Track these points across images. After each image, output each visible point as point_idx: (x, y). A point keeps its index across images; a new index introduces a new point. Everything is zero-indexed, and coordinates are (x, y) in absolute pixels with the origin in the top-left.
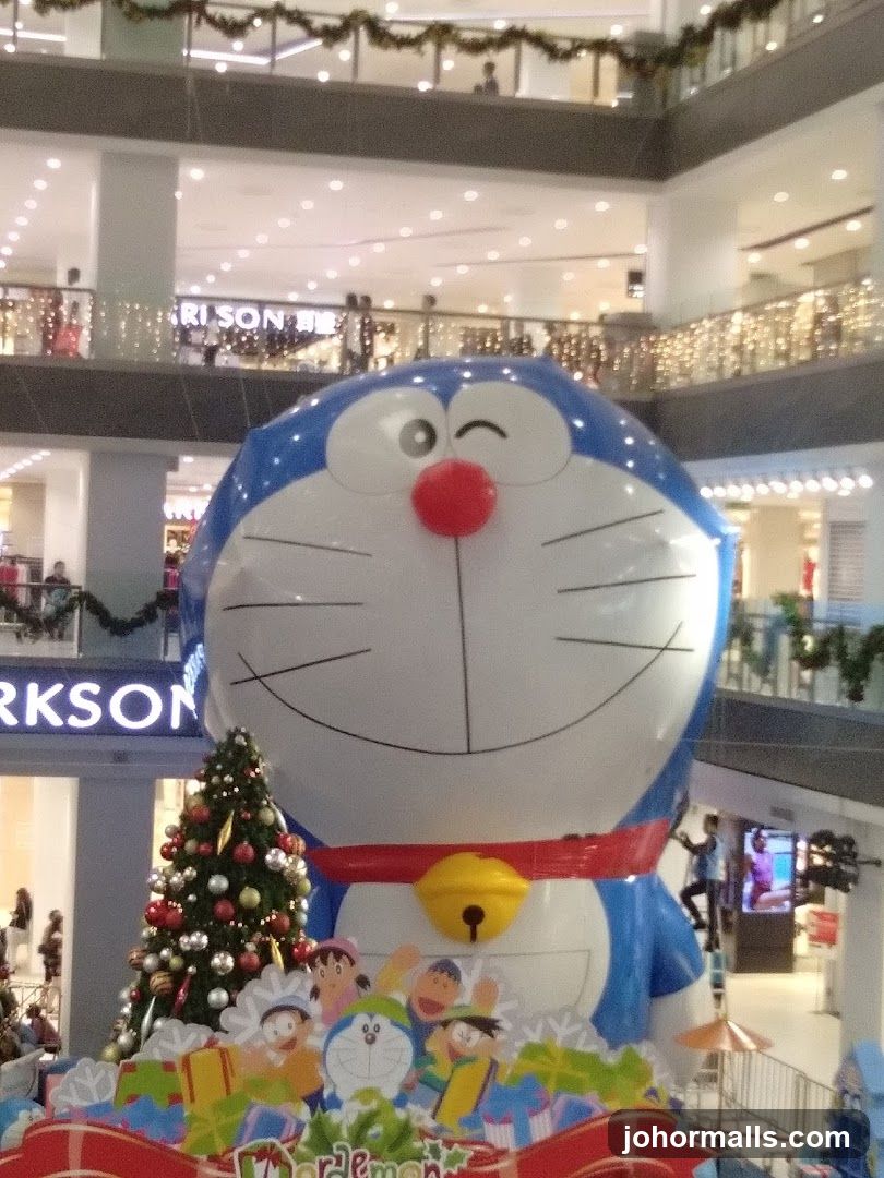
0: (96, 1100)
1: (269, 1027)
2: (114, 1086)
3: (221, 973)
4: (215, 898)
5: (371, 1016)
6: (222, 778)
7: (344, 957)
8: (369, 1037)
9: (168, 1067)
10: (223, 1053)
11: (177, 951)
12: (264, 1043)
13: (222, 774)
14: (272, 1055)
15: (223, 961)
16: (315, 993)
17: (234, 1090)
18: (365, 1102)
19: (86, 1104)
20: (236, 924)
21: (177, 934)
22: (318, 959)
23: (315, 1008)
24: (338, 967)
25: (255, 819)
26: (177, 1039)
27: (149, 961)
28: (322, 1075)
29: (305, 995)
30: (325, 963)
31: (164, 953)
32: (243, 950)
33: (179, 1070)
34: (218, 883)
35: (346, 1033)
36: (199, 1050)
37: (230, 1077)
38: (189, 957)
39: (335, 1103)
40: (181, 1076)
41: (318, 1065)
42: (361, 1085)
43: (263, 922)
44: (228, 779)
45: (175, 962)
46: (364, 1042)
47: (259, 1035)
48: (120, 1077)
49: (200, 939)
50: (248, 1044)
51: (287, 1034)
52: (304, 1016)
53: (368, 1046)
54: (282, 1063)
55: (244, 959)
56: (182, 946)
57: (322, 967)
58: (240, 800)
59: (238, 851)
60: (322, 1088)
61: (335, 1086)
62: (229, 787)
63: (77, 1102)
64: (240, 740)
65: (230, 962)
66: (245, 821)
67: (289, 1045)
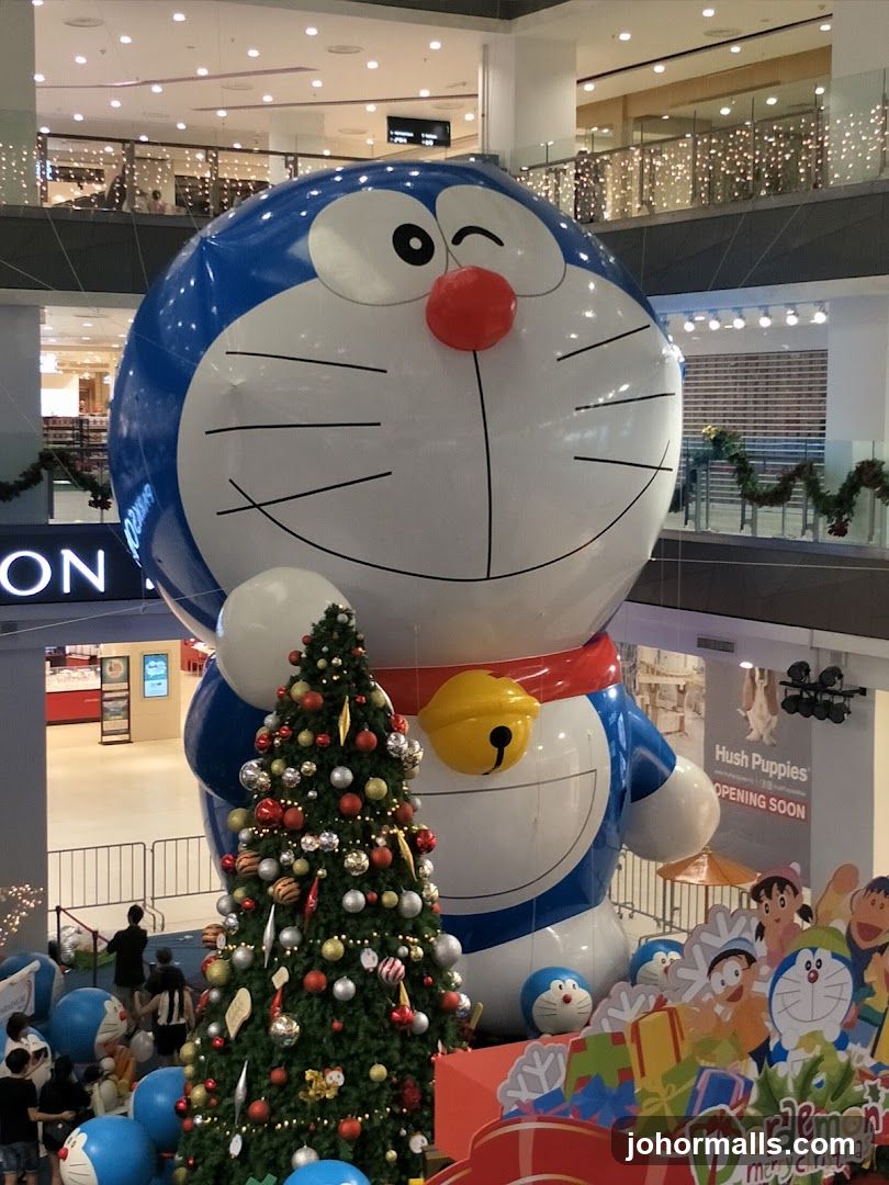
0: (546, 1091)
1: (716, 976)
2: (563, 1070)
3: (355, 874)
4: (339, 792)
5: (814, 950)
6: (329, 661)
7: (788, 887)
8: (812, 975)
9: (617, 1038)
10: (672, 1013)
11: (299, 854)
12: (712, 997)
13: (329, 656)
14: (719, 1009)
15: (358, 860)
16: (760, 932)
17: (683, 1057)
18: (809, 1050)
19: (536, 1096)
20: (363, 818)
21: (296, 835)
22: (763, 892)
23: (760, 949)
24: (782, 899)
25: (369, 702)
26: (626, 1004)
27: (266, 867)
28: (769, 1025)
29: (751, 936)
30: (769, 896)
31: (285, 856)
32: (374, 844)
33: (628, 1043)
34: (342, 775)
35: (789, 973)
36: (649, 1013)
37: (680, 1042)
38: (315, 858)
39: (782, 1054)
40: (632, 1048)
41: (765, 1015)
42: (806, 1029)
43: (389, 813)
44: (336, 661)
45: (300, 866)
46: (806, 979)
47: (707, 988)
48: (570, 1058)
49: (330, 839)
50: (697, 1000)
51: (734, 982)
52: (751, 960)
53: (810, 984)
54: (729, 1018)
55: (376, 855)
56: (304, 847)
57: (766, 901)
58: (349, 683)
59: (361, 739)
60: (768, 1040)
61: (780, 1035)
62: (338, 670)
63: (526, 1096)
64: (342, 618)
65: (364, 860)
66: (360, 705)
67: (736, 995)
